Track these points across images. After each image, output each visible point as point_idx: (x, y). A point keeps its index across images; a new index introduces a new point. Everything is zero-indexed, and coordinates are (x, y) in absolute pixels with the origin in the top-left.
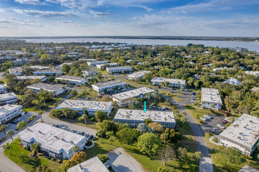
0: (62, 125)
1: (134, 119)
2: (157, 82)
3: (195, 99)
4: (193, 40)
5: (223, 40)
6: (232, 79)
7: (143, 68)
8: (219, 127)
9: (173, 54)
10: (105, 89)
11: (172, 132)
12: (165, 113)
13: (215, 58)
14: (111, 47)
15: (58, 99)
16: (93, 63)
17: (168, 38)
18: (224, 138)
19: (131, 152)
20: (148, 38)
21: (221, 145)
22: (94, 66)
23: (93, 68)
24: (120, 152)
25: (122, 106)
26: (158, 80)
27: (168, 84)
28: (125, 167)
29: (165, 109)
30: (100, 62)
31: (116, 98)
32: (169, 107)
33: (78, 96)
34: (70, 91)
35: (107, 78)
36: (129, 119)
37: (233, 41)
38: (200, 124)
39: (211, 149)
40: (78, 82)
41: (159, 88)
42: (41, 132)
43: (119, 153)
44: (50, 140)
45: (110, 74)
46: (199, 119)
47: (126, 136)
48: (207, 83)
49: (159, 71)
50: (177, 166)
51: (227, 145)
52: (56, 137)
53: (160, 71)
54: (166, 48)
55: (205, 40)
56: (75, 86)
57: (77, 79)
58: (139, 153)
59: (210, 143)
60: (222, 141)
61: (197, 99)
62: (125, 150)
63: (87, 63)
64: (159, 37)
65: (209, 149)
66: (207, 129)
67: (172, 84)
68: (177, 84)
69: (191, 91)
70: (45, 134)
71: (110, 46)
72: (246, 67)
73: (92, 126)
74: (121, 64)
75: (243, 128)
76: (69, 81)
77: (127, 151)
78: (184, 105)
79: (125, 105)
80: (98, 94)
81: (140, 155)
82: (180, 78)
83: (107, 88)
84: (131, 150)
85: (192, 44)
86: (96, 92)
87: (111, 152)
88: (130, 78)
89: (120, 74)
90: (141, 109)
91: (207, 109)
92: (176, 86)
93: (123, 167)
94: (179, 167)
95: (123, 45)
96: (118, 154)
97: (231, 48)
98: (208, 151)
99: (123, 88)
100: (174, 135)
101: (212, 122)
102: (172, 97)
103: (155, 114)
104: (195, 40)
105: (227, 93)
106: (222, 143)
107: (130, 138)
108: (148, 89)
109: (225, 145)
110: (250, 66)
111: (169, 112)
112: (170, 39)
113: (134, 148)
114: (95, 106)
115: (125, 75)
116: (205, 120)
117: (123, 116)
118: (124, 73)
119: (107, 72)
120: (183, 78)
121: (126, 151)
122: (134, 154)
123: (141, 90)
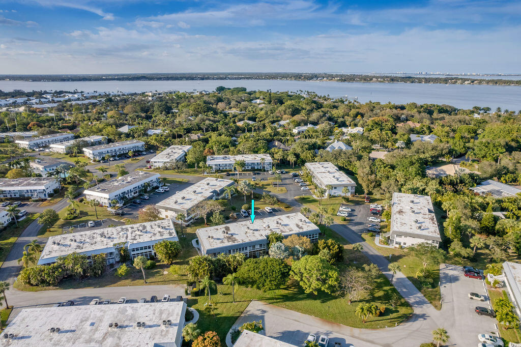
0: (80, 298)
1: (247, 241)
2: (219, 165)
3: (305, 185)
4: (213, 79)
5: (265, 79)
6: (336, 142)
7: (170, 140)
8: (373, 220)
9: (207, 108)
10: (121, 195)
11: (332, 244)
12: (288, 217)
13: (285, 111)
14: (47, 100)
15: (6, 241)
16: (35, 142)
17: (165, 78)
18: (400, 234)
19: (279, 302)
20: (119, 79)
21: (397, 246)
22: (41, 149)
23: (40, 152)
24: (261, 308)
25: (187, 224)
26: (221, 160)
27: (242, 164)
28: (294, 332)
29: (272, 211)
30: (54, 138)
31: (167, 209)
32: (276, 207)
33: (59, 223)
34: (23, 216)
35: (106, 171)
36: (236, 243)
37: (281, 79)
38: (344, 223)
39: (390, 255)
40: (36, 190)
41: (227, 175)
42: (58, 330)
43: (259, 312)
44: (104, 339)
45: (99, 161)
46: (336, 215)
47: (265, 274)
48: (308, 154)
49: (208, 143)
50: (367, 299)
51: (405, 244)
52: (116, 325)
53: (210, 142)
54: (178, 96)
55: (236, 79)
56: (29, 203)
57: (29, 184)
58: (294, 300)
59: (380, 248)
60: (398, 239)
61: (308, 183)
62: (266, 303)
63: (17, 142)
64: (143, 75)
65: (387, 258)
66: (360, 229)
67: (248, 165)
68: (258, 163)
69: (287, 172)
70: (74, 331)
71: (43, 100)
72: (336, 122)
73: (157, 278)
74: (111, 137)
75: (411, 213)
76: (5, 191)
77: (273, 303)
78: (296, 197)
79: (192, 221)
80: (109, 209)
81: (300, 301)
82: (256, 152)
83: (125, 192)
84: (277, 299)
85: (224, 88)
86: (102, 206)
87: (245, 316)
88: (155, 164)
89: (122, 159)
90: (229, 220)
91: (335, 197)
92: (256, 168)
93: (289, 332)
94: (370, 297)
95: (76, 96)
96: (261, 315)
97: (291, 92)
98: (386, 261)
99: (157, 188)
100: (337, 248)
101: (356, 216)
102: (266, 188)
103: (278, 223)
104: (217, 79)
105: (346, 166)
106: (397, 243)
107: (274, 276)
108: (219, 179)
109: (402, 244)
110: (341, 119)
111: (294, 214)
112: (168, 80)
113: (279, 294)
114: (140, 235)
115: (136, 159)
116: (346, 215)
117: (221, 240)
118: (134, 156)
119: (89, 158)
120: (262, 150)
121: (270, 303)
122: (287, 303)
123: (208, 184)
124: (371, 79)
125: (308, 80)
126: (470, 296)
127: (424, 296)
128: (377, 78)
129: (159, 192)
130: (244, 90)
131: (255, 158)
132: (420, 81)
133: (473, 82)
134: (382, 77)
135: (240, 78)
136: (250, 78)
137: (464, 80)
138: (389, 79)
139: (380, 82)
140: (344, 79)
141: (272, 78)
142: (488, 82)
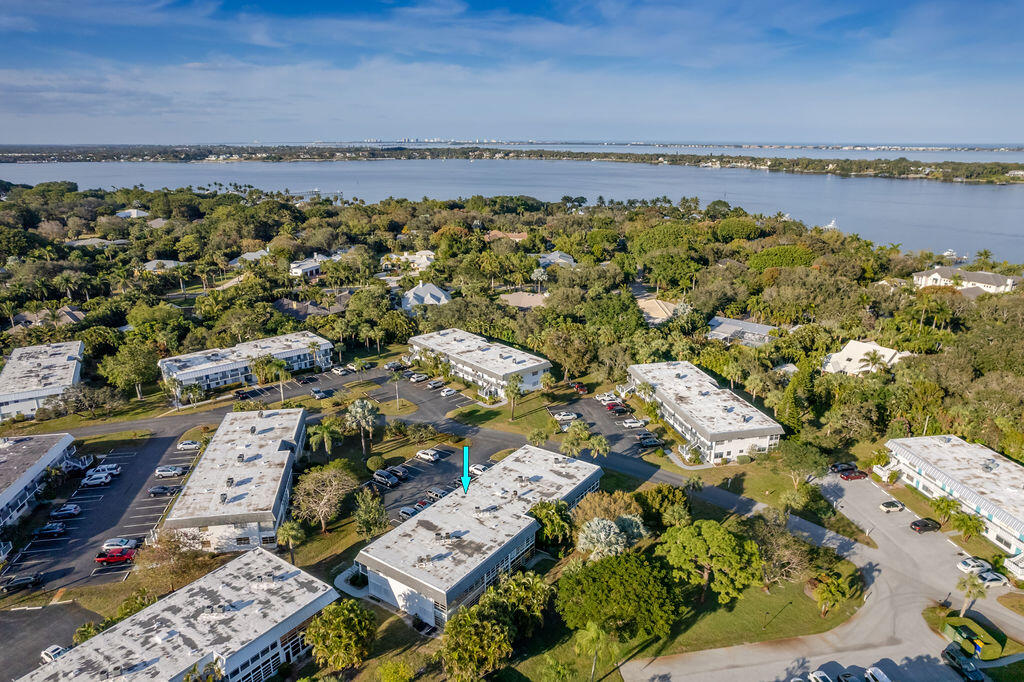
1: (504, 539)
3: (440, 384)
6: (420, 285)
8: (632, 425)
12: (518, 460)
18: (720, 439)
26: (209, 365)
31: (206, 524)
36: (490, 553)
41: (243, 399)
51: (729, 453)
60: (718, 448)
62: (649, 659)
66: (627, 448)
68: (298, 357)
75: (698, 397)
77: (658, 652)
78: (449, 415)
92: (298, 368)
103: (516, 479)
106: (716, 457)
108: (265, 413)
109: (725, 456)
117: (449, 558)
121: (655, 656)
123: (253, 430)
124: (333, 155)
125: (196, 159)
126: (884, 509)
127: (837, 532)
128: (343, 151)
129: (99, 485)
130: (73, 187)
131: (290, 346)
132: (421, 154)
133: (507, 155)
134: (349, 150)
135: (15, 160)
136: (43, 158)
137: (494, 152)
138: (366, 153)
139: (350, 159)
140: (278, 155)
141: (106, 158)
142: (530, 154)
